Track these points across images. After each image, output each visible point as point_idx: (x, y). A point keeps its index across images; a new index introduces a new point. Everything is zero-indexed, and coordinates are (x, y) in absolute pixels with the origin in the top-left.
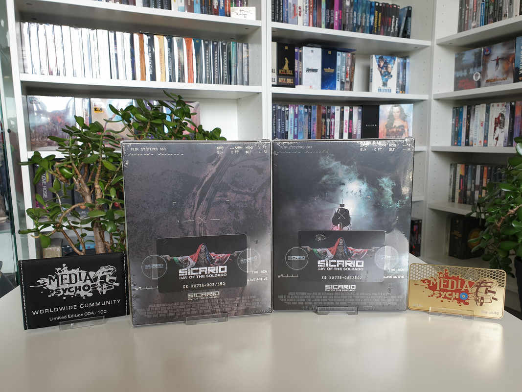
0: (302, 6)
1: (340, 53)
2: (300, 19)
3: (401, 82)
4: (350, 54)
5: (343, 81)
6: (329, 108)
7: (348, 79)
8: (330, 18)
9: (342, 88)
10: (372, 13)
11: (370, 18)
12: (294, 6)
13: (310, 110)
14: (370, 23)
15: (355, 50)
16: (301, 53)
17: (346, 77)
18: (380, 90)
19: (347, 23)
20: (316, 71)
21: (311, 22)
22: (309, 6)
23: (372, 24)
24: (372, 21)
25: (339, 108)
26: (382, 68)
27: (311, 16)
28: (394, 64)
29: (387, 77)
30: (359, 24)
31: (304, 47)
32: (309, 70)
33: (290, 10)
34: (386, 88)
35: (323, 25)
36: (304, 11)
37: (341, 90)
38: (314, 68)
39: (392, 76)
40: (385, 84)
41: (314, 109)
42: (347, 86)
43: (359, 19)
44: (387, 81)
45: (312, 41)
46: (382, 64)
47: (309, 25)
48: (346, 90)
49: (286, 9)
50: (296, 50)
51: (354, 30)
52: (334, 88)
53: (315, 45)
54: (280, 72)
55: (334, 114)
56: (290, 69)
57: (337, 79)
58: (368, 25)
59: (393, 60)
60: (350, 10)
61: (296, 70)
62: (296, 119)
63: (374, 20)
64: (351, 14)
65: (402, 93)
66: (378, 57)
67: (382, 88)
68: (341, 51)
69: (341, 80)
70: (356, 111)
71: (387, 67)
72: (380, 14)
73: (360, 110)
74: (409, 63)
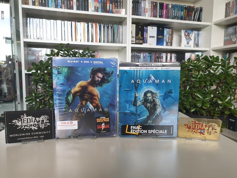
0: (148, 8)
1: (166, 29)
2: (147, 14)
3: (196, 42)
4: (171, 30)
5: (167, 42)
6: (161, 54)
7: (170, 41)
8: (161, 13)
9: (167, 45)
10: (182, 10)
11: (181, 13)
12: (144, 8)
13: (151, 55)
14: (181, 15)
15: (173, 28)
16: (147, 30)
17: (169, 40)
18: (185, 46)
19: (170, 15)
20: (154, 37)
21: (152, 15)
22: (151, 8)
23: (182, 16)
24: (182, 14)
25: (165, 54)
26: (187, 36)
27: (152, 12)
28: (193, 34)
29: (189, 40)
30: (176, 15)
31: (148, 27)
32: (150, 37)
33: (142, 10)
34: (188, 45)
35: (158, 16)
36: (149, 10)
37: (166, 46)
38: (153, 36)
39: (191, 40)
40: (188, 43)
41: (153, 54)
42: (169, 44)
43: (176, 13)
44: (189, 42)
45: (152, 24)
46: (187, 34)
47: (151, 17)
48: (169, 46)
49: (140, 10)
50: (145, 28)
51: (173, 18)
52: (163, 45)
53: (154, 26)
54: (137, 38)
55: (163, 57)
56: (141, 36)
57: (164, 41)
58: (180, 16)
59: (192, 32)
60: (171, 9)
61: (145, 37)
62: (144, 59)
63: (183, 14)
64: (172, 11)
65: (197, 47)
66: (184, 31)
67: (187, 45)
68: (167, 28)
69: (166, 41)
70: (174, 55)
71: (189, 36)
72: (186, 11)
73: (175, 55)
74: (201, 33)
